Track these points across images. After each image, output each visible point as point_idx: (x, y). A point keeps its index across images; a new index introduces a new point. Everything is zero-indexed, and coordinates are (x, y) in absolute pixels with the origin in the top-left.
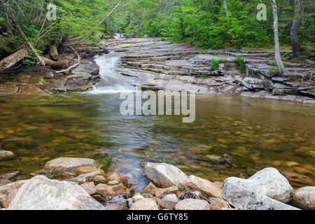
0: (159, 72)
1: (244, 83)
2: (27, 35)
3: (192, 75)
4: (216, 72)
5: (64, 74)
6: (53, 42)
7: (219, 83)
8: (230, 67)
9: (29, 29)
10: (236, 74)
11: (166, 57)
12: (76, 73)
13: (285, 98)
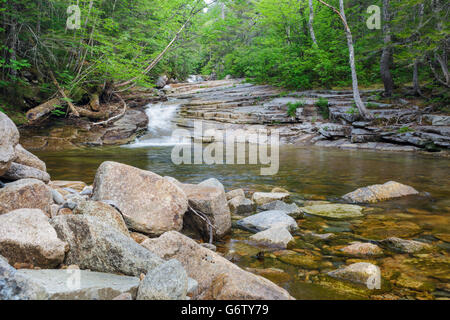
0: (225, 122)
1: (321, 130)
2: (59, 82)
3: (264, 123)
4: (293, 118)
5: (104, 126)
6: (94, 90)
7: (295, 132)
8: (311, 112)
9: (61, 75)
10: (318, 120)
11: (237, 103)
12: (118, 125)
13: (365, 146)
